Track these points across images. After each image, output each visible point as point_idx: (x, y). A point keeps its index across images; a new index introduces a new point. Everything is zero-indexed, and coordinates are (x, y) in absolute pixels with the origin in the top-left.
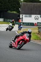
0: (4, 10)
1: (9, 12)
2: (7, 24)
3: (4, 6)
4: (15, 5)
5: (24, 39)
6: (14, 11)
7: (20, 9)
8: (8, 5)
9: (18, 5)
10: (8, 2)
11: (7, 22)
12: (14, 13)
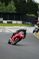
0: (22, 13)
1: (28, 15)
2: (25, 26)
3: (23, 9)
4: (34, 8)
5: (19, 36)
6: (32, 14)
7: (38, 12)
8: (27, 8)
9: (36, 8)
10: (27, 5)
11: (26, 24)
12: (32, 16)
